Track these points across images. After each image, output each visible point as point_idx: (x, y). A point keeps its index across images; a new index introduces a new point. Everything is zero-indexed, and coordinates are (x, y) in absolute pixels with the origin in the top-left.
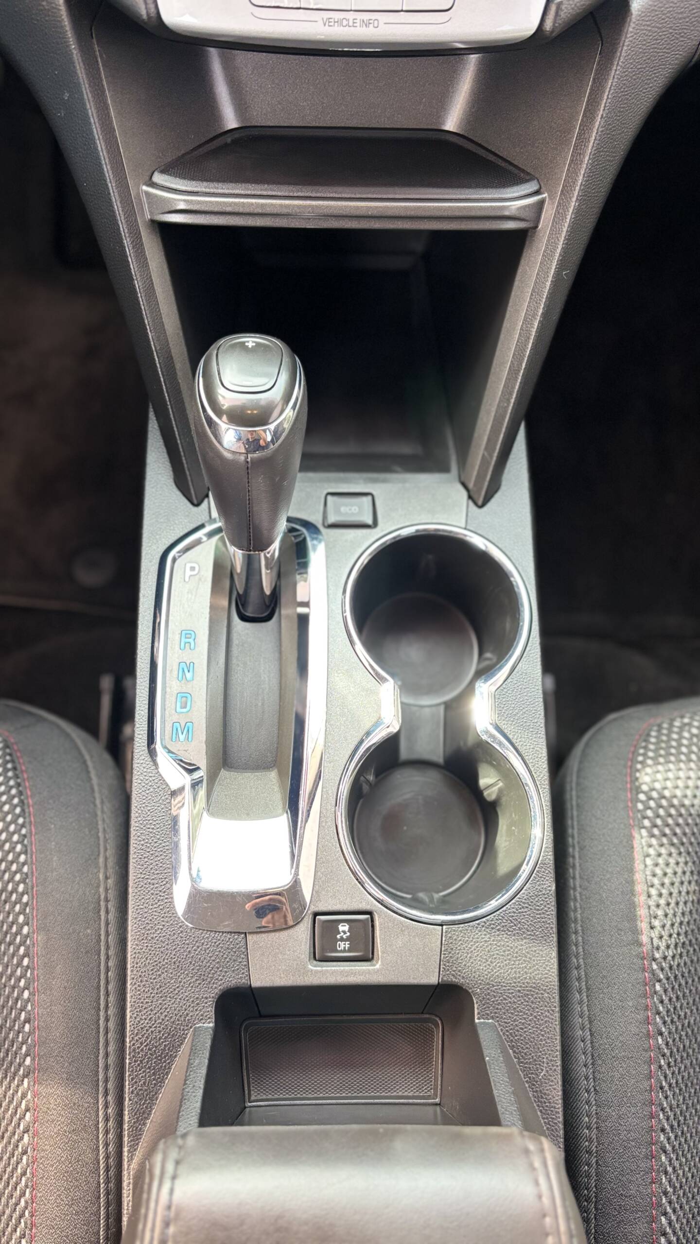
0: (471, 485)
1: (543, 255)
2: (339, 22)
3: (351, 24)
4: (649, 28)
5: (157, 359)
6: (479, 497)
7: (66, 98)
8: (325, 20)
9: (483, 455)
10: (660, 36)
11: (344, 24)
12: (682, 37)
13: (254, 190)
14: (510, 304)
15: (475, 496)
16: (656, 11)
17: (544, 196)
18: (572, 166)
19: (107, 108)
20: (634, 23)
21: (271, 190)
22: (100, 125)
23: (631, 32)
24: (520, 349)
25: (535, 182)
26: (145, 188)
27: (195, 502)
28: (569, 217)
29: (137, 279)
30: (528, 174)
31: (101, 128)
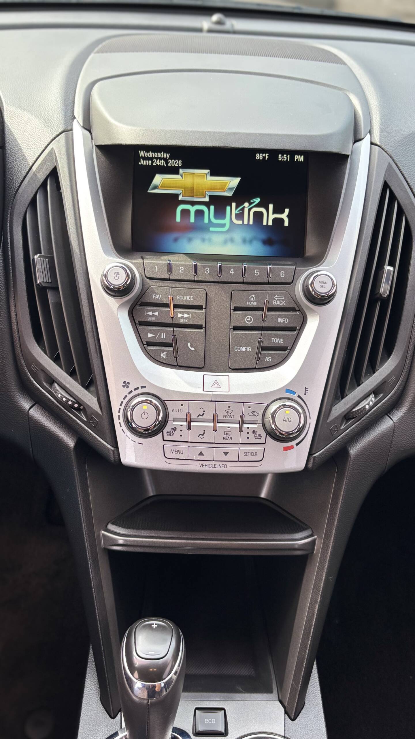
0: (286, 704)
1: (318, 568)
2: (208, 466)
3: (213, 466)
4: (360, 462)
5: (99, 625)
6: (292, 714)
7: (68, 491)
8: (201, 465)
9: (292, 684)
10: (366, 465)
11: (210, 466)
12: (377, 464)
13: (161, 534)
14: (301, 593)
15: (289, 713)
16: (362, 455)
17: (315, 537)
18: (329, 524)
19: (89, 495)
20: (352, 461)
21: (170, 534)
22: (83, 504)
23: (351, 465)
24: (309, 620)
25: (310, 530)
26: (103, 532)
27: (113, 716)
28: (330, 550)
29: (93, 581)
30: (306, 525)
31: (84, 506)
